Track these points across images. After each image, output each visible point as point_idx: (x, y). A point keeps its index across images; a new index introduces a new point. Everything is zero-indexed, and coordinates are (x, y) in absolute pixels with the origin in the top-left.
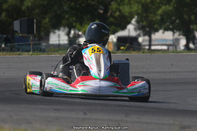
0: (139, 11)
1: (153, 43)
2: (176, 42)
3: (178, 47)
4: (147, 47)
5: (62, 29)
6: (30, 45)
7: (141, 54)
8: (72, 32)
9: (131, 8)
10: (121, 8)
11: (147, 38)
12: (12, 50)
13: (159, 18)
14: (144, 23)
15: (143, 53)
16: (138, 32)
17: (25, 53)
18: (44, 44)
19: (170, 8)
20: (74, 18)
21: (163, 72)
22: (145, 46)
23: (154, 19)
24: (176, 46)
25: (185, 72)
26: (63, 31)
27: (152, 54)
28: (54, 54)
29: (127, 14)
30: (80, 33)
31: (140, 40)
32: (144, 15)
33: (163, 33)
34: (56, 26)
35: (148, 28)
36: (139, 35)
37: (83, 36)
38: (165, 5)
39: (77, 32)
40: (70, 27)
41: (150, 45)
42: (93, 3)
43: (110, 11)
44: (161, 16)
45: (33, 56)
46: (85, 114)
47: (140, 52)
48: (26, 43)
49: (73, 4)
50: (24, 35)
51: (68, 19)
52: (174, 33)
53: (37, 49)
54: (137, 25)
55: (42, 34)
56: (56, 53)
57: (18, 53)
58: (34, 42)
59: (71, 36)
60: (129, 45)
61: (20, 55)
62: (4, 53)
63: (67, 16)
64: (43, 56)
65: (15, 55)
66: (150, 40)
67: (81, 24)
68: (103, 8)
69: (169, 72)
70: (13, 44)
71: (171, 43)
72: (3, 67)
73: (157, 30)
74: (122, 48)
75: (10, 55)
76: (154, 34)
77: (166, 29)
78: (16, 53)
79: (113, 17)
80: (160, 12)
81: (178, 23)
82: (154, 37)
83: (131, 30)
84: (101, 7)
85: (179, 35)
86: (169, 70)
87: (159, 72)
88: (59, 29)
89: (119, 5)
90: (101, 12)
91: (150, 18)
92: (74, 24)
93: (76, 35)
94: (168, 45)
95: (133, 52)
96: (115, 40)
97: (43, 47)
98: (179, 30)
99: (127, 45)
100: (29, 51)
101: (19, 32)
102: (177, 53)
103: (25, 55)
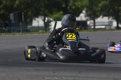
0: (88, 5)
1: (96, 24)
2: (110, 24)
4: (93, 27)
5: (40, 17)
6: (20, 28)
7: (89, 32)
8: (47, 19)
9: (82, 3)
10: (76, 3)
11: (92, 21)
12: (9, 31)
13: (99, 9)
14: (91, 13)
15: (90, 31)
16: (87, 18)
17: (17, 34)
18: (29, 27)
19: (107, 3)
20: (47, 11)
22: (91, 26)
24: (111, 26)
27: (96, 32)
28: (35, 34)
29: (80, 6)
30: (51, 19)
31: (88, 23)
33: (102, 18)
34: (37, 15)
35: (93, 15)
36: (87, 20)
37: (53, 21)
39: (49, 18)
40: (45, 16)
41: (94, 26)
43: (69, 6)
44: (101, 7)
45: (22, 35)
46: (54, 72)
47: (88, 31)
48: (18, 27)
50: (16, 22)
51: (43, 11)
52: (109, 18)
53: (25, 31)
54: (86, 14)
55: (28, 20)
56: (36, 33)
57: (13, 33)
58: (22, 27)
60: (81, 27)
61: (14, 35)
62: (4, 34)
64: (28, 35)
65: (11, 35)
66: (94, 23)
67: (52, 14)
68: (65, 4)
69: (106, 43)
70: (10, 28)
71: (107, 24)
72: (4, 43)
73: (98, 16)
74: (77, 28)
75: (8, 35)
76: (97, 19)
77: (104, 16)
78: (12, 34)
79: (72, 9)
80: (100, 5)
81: (111, 12)
83: (82, 17)
85: (112, 19)
88: (38, 17)
89: (75, 1)
90: (64, 6)
91: (94, 9)
93: (49, 21)
95: (84, 31)
97: (29, 29)
98: (112, 16)
99: (80, 27)
100: (20, 32)
101: (13, 20)
102: (111, 31)
103: (18, 34)
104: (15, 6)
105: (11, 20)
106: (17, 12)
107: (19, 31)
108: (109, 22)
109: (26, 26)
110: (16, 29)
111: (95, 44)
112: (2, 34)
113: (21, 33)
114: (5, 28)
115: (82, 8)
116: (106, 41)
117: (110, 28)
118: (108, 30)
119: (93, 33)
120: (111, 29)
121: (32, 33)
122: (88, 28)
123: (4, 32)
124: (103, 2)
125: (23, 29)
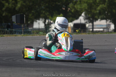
0: (86, 8)
1: (95, 27)
2: (108, 26)
3: (109, 29)
4: (91, 30)
5: (41, 19)
6: (22, 29)
8: (47, 21)
10: (75, 6)
11: (91, 24)
12: (11, 33)
13: (98, 12)
14: (89, 16)
15: (89, 34)
16: (86, 21)
18: (30, 28)
19: (105, 6)
20: (48, 13)
21: (101, 45)
22: (90, 29)
23: (95, 12)
25: (113, 45)
26: (41, 21)
27: (94, 34)
28: (36, 35)
29: (79, 10)
30: (52, 22)
31: (87, 25)
32: (89, 10)
33: (100, 21)
34: (38, 18)
35: (92, 18)
38: (102, 4)
39: (50, 21)
40: (46, 18)
41: (93, 28)
42: (59, 4)
43: (69, 9)
44: (100, 10)
45: (23, 36)
47: (87, 33)
48: (20, 29)
49: (47, 4)
50: (18, 24)
51: (44, 14)
52: (107, 21)
53: (26, 33)
54: (85, 17)
55: (29, 22)
56: (37, 35)
57: (15, 35)
58: (24, 28)
59: (46, 23)
60: (81, 29)
61: (16, 36)
62: (7, 35)
63: (44, 12)
64: (29, 36)
65: (13, 36)
66: (93, 25)
67: (52, 16)
68: (65, 7)
69: (104, 45)
70: (12, 29)
71: (105, 27)
72: (6, 44)
73: (96, 20)
75: (10, 36)
77: (102, 19)
78: (13, 35)
79: (71, 12)
80: (99, 8)
81: (109, 15)
82: (95, 23)
83: (81, 20)
84: (64, 6)
85: (110, 22)
86: (104, 44)
87: (98, 46)
88: (39, 20)
89: (74, 5)
90: (64, 9)
91: (93, 12)
92: (48, 16)
93: (49, 23)
94: (104, 28)
95: (83, 34)
96: (72, 25)
97: (30, 30)
98: (110, 19)
99: (79, 29)
100: (22, 33)
101: (15, 22)
102: (109, 33)
103: (19, 36)
104: (17, 8)
105: (14, 22)
106: (19, 14)
107: (20, 33)
108: (107, 25)
109: (27, 28)
110: (18, 30)
111: (93, 46)
112: (4, 35)
113: (23, 35)
114: (8, 29)
115: (82, 12)
116: (104, 43)
117: (107, 31)
118: (106, 33)
119: (91, 35)
120: (109, 32)
121: (33, 35)
122: (87, 30)
123: (6, 34)
124: (101, 6)
125: (25, 30)
